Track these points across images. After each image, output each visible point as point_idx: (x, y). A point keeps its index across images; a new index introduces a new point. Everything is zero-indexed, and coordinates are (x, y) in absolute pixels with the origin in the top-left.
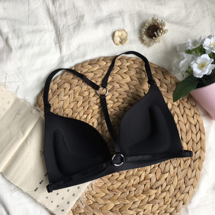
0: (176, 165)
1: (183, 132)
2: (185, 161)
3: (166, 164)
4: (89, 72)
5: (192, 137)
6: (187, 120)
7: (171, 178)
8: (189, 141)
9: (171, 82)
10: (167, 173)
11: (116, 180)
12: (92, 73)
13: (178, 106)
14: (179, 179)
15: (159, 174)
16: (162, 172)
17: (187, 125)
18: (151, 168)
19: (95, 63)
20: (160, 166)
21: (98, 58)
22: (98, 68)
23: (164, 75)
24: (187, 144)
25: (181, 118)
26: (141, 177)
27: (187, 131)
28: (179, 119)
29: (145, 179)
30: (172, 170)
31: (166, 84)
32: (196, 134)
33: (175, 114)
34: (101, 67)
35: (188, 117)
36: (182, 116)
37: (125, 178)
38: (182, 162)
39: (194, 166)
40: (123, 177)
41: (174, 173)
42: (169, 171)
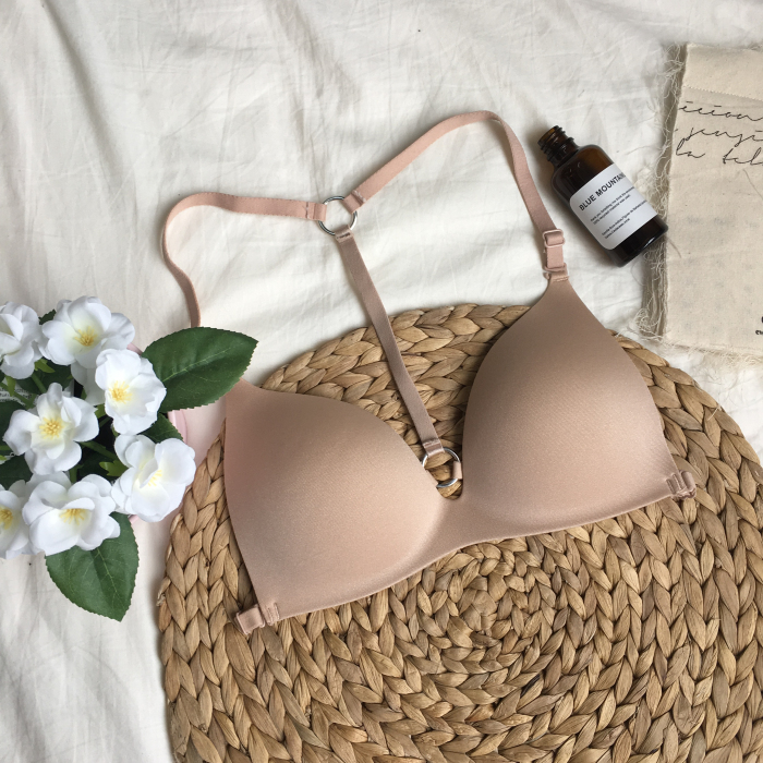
0: (689, 726)
1: (726, 612)
2: (722, 716)
3: (653, 721)
4: (416, 355)
5: (759, 633)
6: (748, 568)
8: (746, 648)
9: (703, 425)
10: (653, 752)
11: (469, 753)
12: (424, 360)
13: (720, 515)
15: (624, 753)
16: (637, 747)
17: (746, 589)
18: (599, 728)
19: (441, 325)
20: (632, 726)
21: (452, 309)
22: (446, 342)
23: (683, 397)
24: (738, 656)
25: (726, 557)
26: (558, 758)
27: (745, 610)
28: (719, 564)
30: (673, 745)
31: (683, 429)
33: (707, 542)
34: (459, 340)
35: (752, 559)
36: (732, 552)
37: (502, 750)
38: (713, 721)
39: (753, 742)
40: (492, 746)
41: (679, 758)
42: (662, 746)
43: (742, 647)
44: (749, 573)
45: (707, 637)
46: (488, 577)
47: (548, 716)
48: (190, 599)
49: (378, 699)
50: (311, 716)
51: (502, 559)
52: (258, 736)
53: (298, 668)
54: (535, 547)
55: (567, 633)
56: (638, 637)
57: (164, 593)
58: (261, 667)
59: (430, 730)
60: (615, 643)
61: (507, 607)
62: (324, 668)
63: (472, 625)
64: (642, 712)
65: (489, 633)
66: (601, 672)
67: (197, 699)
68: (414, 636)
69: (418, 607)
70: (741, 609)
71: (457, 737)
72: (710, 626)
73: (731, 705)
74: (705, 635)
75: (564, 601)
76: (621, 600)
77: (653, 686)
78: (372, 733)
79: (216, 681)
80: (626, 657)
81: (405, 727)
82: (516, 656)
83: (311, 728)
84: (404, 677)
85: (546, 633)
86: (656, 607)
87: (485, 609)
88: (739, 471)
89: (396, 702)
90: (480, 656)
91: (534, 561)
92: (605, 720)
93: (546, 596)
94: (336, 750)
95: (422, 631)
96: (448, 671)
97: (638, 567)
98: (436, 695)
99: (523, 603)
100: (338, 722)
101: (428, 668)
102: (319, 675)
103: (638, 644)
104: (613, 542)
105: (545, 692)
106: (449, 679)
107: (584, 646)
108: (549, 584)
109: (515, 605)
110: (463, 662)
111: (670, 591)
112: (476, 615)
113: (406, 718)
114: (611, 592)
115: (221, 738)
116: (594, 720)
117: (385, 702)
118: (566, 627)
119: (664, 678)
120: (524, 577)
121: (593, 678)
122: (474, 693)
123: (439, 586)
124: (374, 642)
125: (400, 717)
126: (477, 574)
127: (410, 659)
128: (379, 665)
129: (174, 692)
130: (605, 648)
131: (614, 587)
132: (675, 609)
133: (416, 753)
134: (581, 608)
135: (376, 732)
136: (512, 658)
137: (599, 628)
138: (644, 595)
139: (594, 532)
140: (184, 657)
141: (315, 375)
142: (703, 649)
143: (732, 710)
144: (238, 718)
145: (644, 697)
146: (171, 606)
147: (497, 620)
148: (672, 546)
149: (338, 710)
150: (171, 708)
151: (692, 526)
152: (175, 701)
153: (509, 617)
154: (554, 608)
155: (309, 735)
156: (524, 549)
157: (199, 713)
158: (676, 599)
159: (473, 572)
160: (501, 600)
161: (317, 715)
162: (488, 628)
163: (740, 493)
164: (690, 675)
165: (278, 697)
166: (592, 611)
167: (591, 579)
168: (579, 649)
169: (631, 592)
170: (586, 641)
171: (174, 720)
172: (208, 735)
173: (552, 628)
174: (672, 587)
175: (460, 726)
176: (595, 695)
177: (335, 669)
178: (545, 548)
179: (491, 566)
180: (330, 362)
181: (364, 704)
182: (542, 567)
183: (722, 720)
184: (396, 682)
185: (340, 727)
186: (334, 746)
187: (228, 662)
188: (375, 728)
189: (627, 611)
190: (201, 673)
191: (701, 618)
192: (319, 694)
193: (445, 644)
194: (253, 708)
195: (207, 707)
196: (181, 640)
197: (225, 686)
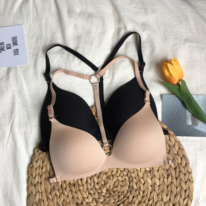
1: (172, 193)
5: (180, 201)
6: (180, 183)
8: (176, 204)
9: (174, 145)
13: (175, 169)
17: (178, 189)
23: (170, 137)
25: (174, 180)
28: (173, 181)
31: (169, 145)
32: (184, 198)
33: (170, 175)
35: (181, 181)
36: (176, 179)
43: (175, 203)
44: (180, 185)
46: (113, 176)
48: (37, 170)
49: (80, 202)
50: (63, 204)
51: (117, 172)
53: (61, 191)
54: (126, 170)
55: (131, 193)
56: (149, 197)
57: (30, 168)
58: (52, 190)
60: (143, 197)
62: (68, 192)
63: (107, 187)
65: (111, 190)
66: (138, 204)
67: (35, 195)
68: (92, 188)
69: (94, 180)
70: (176, 194)
72: (167, 197)
74: (166, 199)
75: (131, 185)
76: (146, 187)
79: (41, 192)
80: (145, 201)
82: (117, 197)
84: (87, 198)
85: (125, 192)
86: (154, 190)
87: (111, 183)
88: (182, 158)
89: (85, 204)
90: (108, 195)
91: (125, 173)
93: (127, 183)
95: (94, 187)
96: (99, 198)
97: (152, 179)
98: (95, 204)
99: (121, 183)
101: (94, 196)
102: (66, 194)
103: (148, 198)
104: (146, 172)
106: (99, 200)
107: (134, 197)
108: (128, 180)
109: (118, 184)
110: (103, 196)
111: (159, 186)
112: (108, 185)
114: (144, 184)
117: (82, 203)
118: (131, 191)
120: (122, 177)
122: (105, 204)
123: (100, 176)
124: (81, 188)
126: (110, 174)
127: (90, 193)
128: (82, 194)
129: (30, 193)
130: (140, 198)
131: (145, 183)
132: (159, 191)
134: (135, 187)
137: (139, 193)
138: (152, 186)
139: (142, 168)
140: (33, 184)
142: (165, 202)
144: (45, 202)
146: (32, 171)
147: (113, 187)
148: (161, 175)
149: (70, 203)
150: (28, 197)
151: (167, 170)
153: (117, 187)
154: (128, 186)
156: (123, 170)
157: (35, 199)
158: (160, 189)
160: (115, 182)
163: (181, 164)
165: (55, 198)
166: (138, 188)
167: (139, 180)
168: (133, 197)
169: (149, 185)
170: (135, 196)
171: (29, 200)
172: (37, 204)
173: (127, 191)
174: (160, 185)
177: (71, 193)
178: (128, 170)
179: (114, 173)
181: (76, 203)
182: (127, 175)
184: (85, 199)
187: (44, 187)
189: (147, 189)
190: (37, 189)
191: (165, 195)
192: (66, 199)
193: (99, 191)
194: (49, 200)
195: (37, 198)
196: (33, 180)
197: (43, 193)
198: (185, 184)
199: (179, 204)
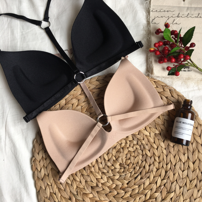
0: (182, 184)
1: (189, 151)
2: (191, 180)
3: (172, 183)
4: (97, 89)
5: (199, 156)
6: (194, 139)
7: (177, 197)
8: (196, 161)
9: (178, 101)
10: (172, 192)
11: (122, 198)
14: (184, 199)
15: (165, 193)
16: (168, 191)
17: (194, 144)
18: (157, 187)
19: (103, 80)
20: (166, 185)
21: (106, 75)
23: (172, 93)
24: (194, 163)
26: (146, 196)
27: (194, 151)
29: (150, 198)
30: (178, 190)
31: (173, 102)
35: (195, 136)
37: (131, 196)
38: (188, 182)
39: (200, 187)
40: (128, 195)
41: (180, 193)
42: (175, 190)
43: (194, 161)
44: (194, 140)
45: (184, 159)
46: (122, 148)
47: (143, 185)
48: (41, 162)
49: (95, 185)
50: (77, 191)
51: (126, 143)
52: (63, 198)
53: (72, 178)
54: (135, 139)
55: (146, 162)
56: (165, 161)
57: (33, 161)
59: (110, 192)
60: (159, 163)
61: (129, 156)
62: (80, 178)
63: (119, 162)
64: (168, 181)
65: (124, 164)
66: (156, 171)
67: (45, 190)
68: (104, 167)
69: (104, 158)
70: (193, 150)
71: (118, 193)
72: (185, 155)
73: (193, 177)
74: (184, 158)
75: (144, 153)
76: (160, 151)
77: (171, 174)
78: (94, 195)
79: (50, 184)
80: (163, 166)
81: (103, 192)
83: (77, 195)
84: (102, 178)
85: (140, 162)
86: (170, 152)
87: (123, 157)
89: (100, 185)
90: (122, 170)
91: (135, 142)
92: (158, 185)
93: (139, 152)
94: (85, 200)
95: (106, 165)
96: (114, 175)
97: (164, 141)
98: (111, 182)
99: (133, 154)
100: (85, 192)
101: (108, 175)
102: (78, 180)
103: (166, 163)
104: (156, 135)
105: (141, 178)
106: (114, 177)
108: (140, 148)
109: (131, 155)
110: (118, 172)
111: (173, 147)
112: (120, 159)
113: (103, 189)
114: (157, 149)
115: (53, 200)
116: (155, 185)
117: (97, 185)
118: (145, 160)
119: (174, 171)
120: (133, 147)
121: (154, 173)
122: (122, 180)
123: (109, 152)
124: (93, 169)
125: (102, 189)
126: (119, 148)
127: (103, 173)
128: (95, 175)
129: (38, 188)
130: (157, 164)
131: (158, 147)
132: (175, 152)
133: (107, 199)
134: (149, 154)
135: (95, 194)
136: (132, 170)
137: (155, 159)
138: (166, 149)
139: (151, 133)
140: (40, 178)
141: (70, 97)
142: (184, 162)
143: (193, 178)
144: (57, 194)
145: (169, 177)
146: (35, 165)
147: (126, 160)
149: (84, 189)
150: (38, 193)
152: (39, 191)
153: (130, 159)
154: (142, 155)
155: (77, 197)
156: (132, 139)
157: (46, 194)
158: (175, 149)
159: (118, 147)
160: (127, 154)
161: (79, 191)
162: (124, 162)
164: (181, 170)
165: (68, 187)
166: (152, 155)
167: (151, 146)
168: (150, 166)
169: (162, 148)
170: (151, 163)
171: (39, 196)
172: (49, 199)
173: (142, 160)
175: (119, 190)
176: (155, 178)
177: (83, 178)
178: (138, 139)
179: (123, 145)
180: (74, 93)
181: (91, 187)
182: (137, 144)
183: (191, 181)
184: (100, 180)
185: (85, 194)
186: (84, 199)
187: (53, 179)
188: (95, 193)
189: (162, 153)
190: (45, 182)
191: (182, 154)
192: (79, 185)
193: (112, 168)
194: (61, 191)
195: (48, 192)
196: (39, 174)
197: (52, 186)
198: (199, 137)
199: (199, 160)
